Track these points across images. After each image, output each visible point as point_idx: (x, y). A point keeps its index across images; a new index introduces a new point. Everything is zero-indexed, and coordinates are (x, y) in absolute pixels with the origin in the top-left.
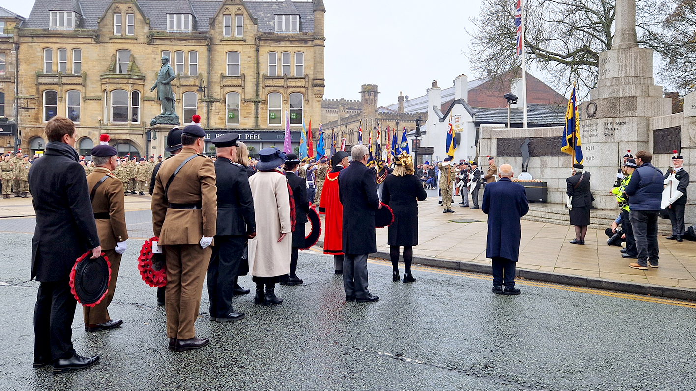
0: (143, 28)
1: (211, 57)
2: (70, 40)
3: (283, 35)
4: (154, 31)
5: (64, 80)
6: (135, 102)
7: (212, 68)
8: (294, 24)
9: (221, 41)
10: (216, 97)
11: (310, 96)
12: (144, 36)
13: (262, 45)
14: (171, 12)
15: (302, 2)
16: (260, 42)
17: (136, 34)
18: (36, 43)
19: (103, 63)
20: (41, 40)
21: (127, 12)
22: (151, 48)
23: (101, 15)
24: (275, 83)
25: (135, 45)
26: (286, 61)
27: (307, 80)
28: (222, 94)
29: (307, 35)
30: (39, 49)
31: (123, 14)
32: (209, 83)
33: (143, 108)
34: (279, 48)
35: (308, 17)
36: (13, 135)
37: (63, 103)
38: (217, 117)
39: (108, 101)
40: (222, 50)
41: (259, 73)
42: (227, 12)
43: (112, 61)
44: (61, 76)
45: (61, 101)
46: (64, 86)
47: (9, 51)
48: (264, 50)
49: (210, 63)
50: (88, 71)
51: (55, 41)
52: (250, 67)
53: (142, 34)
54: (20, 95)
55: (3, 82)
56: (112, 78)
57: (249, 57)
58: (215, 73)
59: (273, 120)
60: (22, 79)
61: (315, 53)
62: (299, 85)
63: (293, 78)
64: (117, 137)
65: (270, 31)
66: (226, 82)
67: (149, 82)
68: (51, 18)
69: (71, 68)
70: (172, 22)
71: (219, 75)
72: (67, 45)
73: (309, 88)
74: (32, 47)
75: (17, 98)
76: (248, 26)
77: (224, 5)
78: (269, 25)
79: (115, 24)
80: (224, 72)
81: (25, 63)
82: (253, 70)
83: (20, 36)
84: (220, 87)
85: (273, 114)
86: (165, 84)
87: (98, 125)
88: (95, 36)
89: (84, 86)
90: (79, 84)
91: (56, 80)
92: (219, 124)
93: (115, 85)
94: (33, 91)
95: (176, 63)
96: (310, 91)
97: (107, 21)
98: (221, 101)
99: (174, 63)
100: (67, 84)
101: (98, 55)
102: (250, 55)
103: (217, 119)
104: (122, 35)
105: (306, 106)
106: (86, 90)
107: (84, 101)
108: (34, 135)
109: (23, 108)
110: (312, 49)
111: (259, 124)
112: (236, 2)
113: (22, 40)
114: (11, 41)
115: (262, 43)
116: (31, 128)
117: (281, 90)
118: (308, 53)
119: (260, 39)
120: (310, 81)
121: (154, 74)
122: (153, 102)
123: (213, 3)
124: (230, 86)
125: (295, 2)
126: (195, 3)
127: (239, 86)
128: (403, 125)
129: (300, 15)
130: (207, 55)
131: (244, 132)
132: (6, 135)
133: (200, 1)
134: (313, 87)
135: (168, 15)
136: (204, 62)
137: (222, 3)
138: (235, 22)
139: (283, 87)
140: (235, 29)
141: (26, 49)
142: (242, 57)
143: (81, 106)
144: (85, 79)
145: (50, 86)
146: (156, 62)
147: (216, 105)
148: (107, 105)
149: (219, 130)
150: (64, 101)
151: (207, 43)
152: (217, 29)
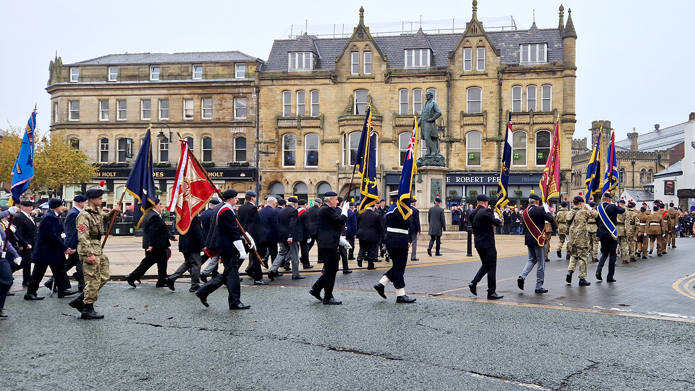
0: (381, 67)
1: (450, 94)
2: (309, 82)
3: (529, 67)
4: (392, 69)
5: (303, 123)
7: (452, 106)
8: (541, 53)
9: (461, 76)
10: (456, 137)
12: (381, 74)
13: (506, 78)
14: (409, 48)
15: (547, 30)
16: (504, 76)
17: (373, 73)
18: (276, 86)
19: (340, 104)
20: (280, 82)
21: (365, 50)
22: (389, 87)
23: (338, 55)
24: (520, 119)
25: (373, 84)
26: (532, 94)
27: (556, 116)
28: (462, 134)
29: (556, 65)
30: (278, 92)
31: (361, 52)
32: (448, 122)
33: (380, 151)
34: (524, 81)
35: (555, 46)
36: (254, 180)
37: (302, 147)
38: (457, 158)
39: (347, 144)
40: (461, 86)
41: (502, 110)
42: (467, 44)
43: (350, 102)
44: (300, 119)
45: (300, 145)
46: (303, 129)
47: (249, 95)
48: (508, 84)
49: (450, 100)
50: (326, 113)
51: (293, 83)
52: (492, 103)
53: (379, 72)
54: (260, 139)
55: (244, 127)
56: (351, 120)
57: (491, 93)
58: (455, 111)
59: (516, 161)
60: (262, 123)
61: (564, 85)
62: (547, 121)
63: (540, 114)
64: (355, 181)
65: (513, 63)
66: (466, 121)
67: (386, 123)
68: (290, 60)
69: (310, 111)
70: (410, 58)
71: (459, 113)
72: (306, 87)
73: (559, 125)
74: (271, 90)
75: (258, 143)
76: (490, 58)
77: (465, 37)
78: (512, 57)
79: (352, 63)
80: (464, 110)
81: (265, 106)
82: (495, 106)
83: (260, 80)
84: (460, 127)
85: (517, 154)
86: (430, 122)
87: (336, 169)
88: (333, 77)
89: (322, 129)
90: (317, 127)
91: (295, 123)
92: (460, 166)
93: (353, 126)
94: (273, 135)
95: (414, 102)
96: (559, 128)
97: (345, 60)
98: (461, 141)
99: (412, 101)
100: (306, 127)
101: (336, 96)
102: (492, 90)
103: (457, 161)
104: (359, 75)
106: (324, 133)
107: (322, 144)
108: (273, 180)
109: (264, 153)
110: (561, 81)
112: (477, 33)
113: (262, 83)
114: (252, 84)
115: (505, 76)
116: (271, 173)
117: (527, 128)
118: (557, 85)
119: (503, 72)
120: (559, 116)
121: (391, 114)
122: (391, 144)
123: (451, 36)
124: (471, 125)
125: (541, 30)
126: (431, 37)
127: (480, 124)
128: (640, 165)
129: (547, 44)
130: (446, 92)
131: (486, 175)
132: (248, 180)
133: (436, 35)
134: (562, 123)
135: (406, 51)
136: (443, 99)
137: (461, 36)
138: (476, 55)
139: (529, 124)
140: (476, 63)
141: (266, 93)
142: (484, 93)
143: (319, 149)
144: (323, 122)
145: (288, 130)
146: (394, 101)
147: (456, 146)
148: (345, 148)
149: (459, 173)
150: (302, 145)
151: (446, 79)
152: (457, 64)
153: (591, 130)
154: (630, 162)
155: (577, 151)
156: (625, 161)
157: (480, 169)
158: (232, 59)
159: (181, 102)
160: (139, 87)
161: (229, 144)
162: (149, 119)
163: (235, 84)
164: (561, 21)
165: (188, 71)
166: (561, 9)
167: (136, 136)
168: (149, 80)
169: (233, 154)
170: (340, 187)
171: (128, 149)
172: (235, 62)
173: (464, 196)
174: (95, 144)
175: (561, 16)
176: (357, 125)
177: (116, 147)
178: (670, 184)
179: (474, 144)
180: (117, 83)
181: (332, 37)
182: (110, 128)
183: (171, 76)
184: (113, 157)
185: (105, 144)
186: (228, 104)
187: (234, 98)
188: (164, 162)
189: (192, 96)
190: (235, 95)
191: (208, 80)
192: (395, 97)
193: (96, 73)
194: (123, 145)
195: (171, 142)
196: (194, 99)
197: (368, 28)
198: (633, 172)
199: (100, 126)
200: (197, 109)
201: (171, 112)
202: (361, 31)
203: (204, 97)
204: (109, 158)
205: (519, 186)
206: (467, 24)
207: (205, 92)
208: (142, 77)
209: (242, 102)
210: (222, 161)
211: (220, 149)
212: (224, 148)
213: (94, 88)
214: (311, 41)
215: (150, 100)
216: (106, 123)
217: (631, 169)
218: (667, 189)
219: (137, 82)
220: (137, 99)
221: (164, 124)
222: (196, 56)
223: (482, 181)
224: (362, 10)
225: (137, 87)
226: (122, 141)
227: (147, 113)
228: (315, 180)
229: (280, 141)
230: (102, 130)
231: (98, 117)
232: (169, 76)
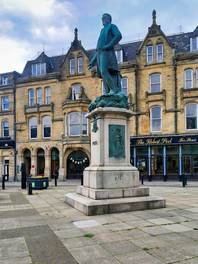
1: (138, 80)
2: (44, 82)
3: (197, 53)
5: (41, 109)
6: (85, 120)
7: (139, 88)
9: (146, 66)
10: (143, 111)
12: (89, 72)
13: (179, 64)
17: (84, 71)
18: (25, 87)
19: (63, 95)
20: (27, 84)
21: (78, 56)
22: (94, 80)
24: (191, 94)
25: (84, 79)
28: (147, 109)
30: (26, 91)
31: (76, 58)
32: (137, 100)
34: (194, 65)
36: (13, 148)
37: (41, 125)
38: (144, 126)
40: (147, 73)
41: (177, 88)
42: (150, 43)
43: (69, 93)
44: (39, 106)
46: (41, 113)
48: (181, 69)
49: (138, 85)
50: (54, 101)
51: (35, 84)
52: (169, 84)
54: (17, 122)
55: (8, 114)
56: (70, 104)
57: (168, 76)
58: (142, 92)
60: (18, 112)
66: (150, 98)
69: (45, 101)
71: (144, 93)
72: (42, 85)
74: (22, 90)
75: (15, 124)
76: (167, 51)
77: (147, 38)
78: (183, 50)
79: (71, 67)
80: (148, 91)
81: (19, 101)
82: (172, 86)
83: (16, 84)
84: (145, 103)
88: (58, 76)
89: (52, 112)
90: (50, 111)
91: (36, 110)
92: (146, 132)
93: (71, 108)
94: (23, 119)
97: (66, 65)
98: (146, 114)
100: (43, 112)
101: (60, 90)
102: (169, 74)
103: (144, 128)
104: (75, 74)
106: (53, 115)
107: (53, 122)
108: (24, 147)
109: (18, 130)
111: (178, 130)
112: (157, 34)
113: (17, 86)
114: (11, 87)
115: (179, 63)
117: (197, 100)
119: (177, 60)
124: (154, 101)
127: (161, 100)
130: (135, 79)
132: (10, 148)
136: (132, 84)
138: (156, 50)
140: (156, 55)
141: (19, 92)
142: (163, 77)
143: (51, 126)
144: (53, 107)
145: (32, 114)
146: (98, 89)
147: (143, 117)
148: (67, 124)
149: (146, 137)
151: (134, 69)
152: (142, 58)
157: (161, 133)
169: (2, 133)
170: (64, 150)
176: (74, 107)
187: (2, 97)
190: (2, 95)
192: (99, 86)
197: (80, 41)
202: (76, 44)
206: (149, 28)
224: (76, 30)
228: (49, 146)
229: (28, 122)
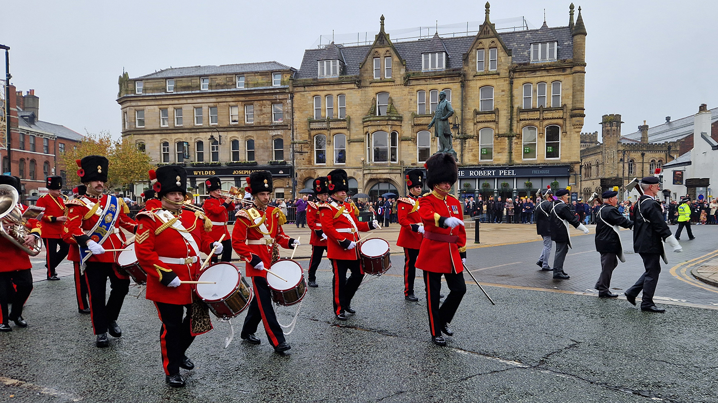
0: (400, 71)
1: (464, 94)
2: (336, 87)
3: (539, 65)
4: (411, 72)
5: (332, 125)
6: (394, 143)
7: (466, 105)
8: (551, 51)
9: (474, 76)
10: (470, 134)
11: (568, 128)
12: (401, 78)
13: (517, 77)
14: (426, 52)
15: (557, 28)
17: (393, 77)
18: (307, 92)
19: (364, 107)
20: (311, 88)
21: (385, 55)
22: (408, 89)
23: (362, 61)
24: (530, 115)
25: (394, 87)
26: (542, 91)
27: (565, 111)
28: (475, 131)
29: (566, 62)
30: (310, 98)
31: (382, 58)
32: (463, 120)
33: (400, 149)
34: (534, 79)
35: (565, 43)
37: (331, 146)
38: (471, 154)
39: (370, 143)
40: (475, 85)
41: (513, 107)
42: (480, 46)
43: (373, 104)
44: (329, 121)
45: (329, 144)
46: (332, 130)
47: (285, 100)
48: (519, 83)
49: (464, 100)
50: (352, 115)
51: (323, 89)
52: (503, 101)
53: (399, 76)
54: (295, 140)
55: (281, 129)
56: (374, 121)
57: (503, 91)
58: (469, 109)
59: (526, 155)
60: (297, 126)
61: (574, 81)
62: (557, 116)
63: (549, 109)
64: (379, 176)
65: (524, 62)
66: (479, 118)
67: (406, 122)
68: (319, 67)
69: (337, 113)
70: (427, 62)
71: (472, 111)
72: (333, 91)
73: (568, 120)
74: (304, 95)
75: (293, 143)
76: (502, 58)
77: (478, 39)
78: (523, 56)
79: (374, 68)
80: (477, 108)
81: (299, 110)
82: (506, 104)
83: (294, 87)
84: (473, 124)
85: (528, 149)
86: (443, 120)
87: (361, 166)
88: (358, 82)
89: (349, 129)
90: (344, 128)
91: (325, 125)
92: (473, 160)
93: (376, 127)
94: (306, 136)
95: (431, 102)
96: (568, 122)
97: (367, 66)
98: (475, 137)
99: (428, 102)
100: (334, 128)
101: (360, 100)
102: (504, 89)
103: (471, 156)
104: (381, 79)
105: (563, 138)
106: (350, 133)
107: (349, 143)
108: (307, 176)
109: (298, 152)
110: (571, 77)
111: (513, 159)
112: (490, 35)
113: (296, 90)
114: (287, 91)
115: (516, 75)
116: (305, 170)
117: (537, 123)
118: (566, 81)
119: (514, 71)
120: (568, 111)
121: (410, 115)
122: (410, 142)
123: (465, 39)
124: (484, 122)
125: (551, 29)
126: (447, 40)
127: (492, 121)
128: (649, 156)
129: (557, 41)
130: (461, 92)
131: (498, 168)
132: (285, 177)
133: (452, 38)
134: (571, 117)
135: (423, 55)
136: (457, 99)
137: (474, 38)
138: (488, 56)
139: (539, 119)
140: (488, 63)
141: (299, 98)
142: (496, 91)
143: (346, 149)
144: (350, 123)
145: (319, 131)
146: (412, 102)
147: (470, 142)
148: (369, 147)
149: (473, 167)
150: (331, 144)
151: (460, 79)
152: (470, 65)
153: (601, 123)
154: (640, 154)
155: (588, 144)
156: (635, 153)
157: (492, 163)
158: (269, 69)
159: (227, 109)
160: (192, 96)
161: (269, 145)
162: (201, 124)
163: (272, 91)
164: (571, 19)
165: (232, 81)
166: (572, 7)
167: (191, 140)
168: (200, 90)
169: (272, 154)
170: (366, 182)
171: (185, 151)
172: (272, 72)
173: (477, 189)
174: (158, 147)
175: (572, 14)
176: (379, 125)
177: (175, 149)
178: (679, 174)
179: (487, 139)
180: (174, 93)
181: (356, 45)
182: (170, 133)
183: (218, 86)
184: (173, 159)
185: (166, 147)
186: (267, 109)
187: (272, 103)
188: (215, 162)
189: (236, 103)
190: (273, 101)
191: (249, 89)
192: (414, 98)
193: (157, 86)
194: (181, 148)
195: (220, 144)
196: (239, 106)
197: (388, 35)
198: (643, 163)
199: (162, 131)
200: (241, 115)
201: (220, 118)
202: (382, 37)
203: (247, 104)
204: (170, 160)
205: (529, 178)
206: (480, 26)
207: (247, 99)
208: (194, 88)
209: (279, 108)
210: (264, 160)
211: (261, 150)
212: (264, 148)
213: (155, 98)
214: (338, 50)
215: (201, 107)
216: (167, 129)
217: (641, 161)
218: (676, 179)
219: (190, 92)
220: (190, 107)
221: (214, 128)
222: (239, 67)
223: (494, 175)
224: (382, 19)
225: (190, 96)
226: (180, 144)
227: (199, 119)
229: (312, 141)
230: (163, 135)
231: (160, 124)
232: (216, 86)
